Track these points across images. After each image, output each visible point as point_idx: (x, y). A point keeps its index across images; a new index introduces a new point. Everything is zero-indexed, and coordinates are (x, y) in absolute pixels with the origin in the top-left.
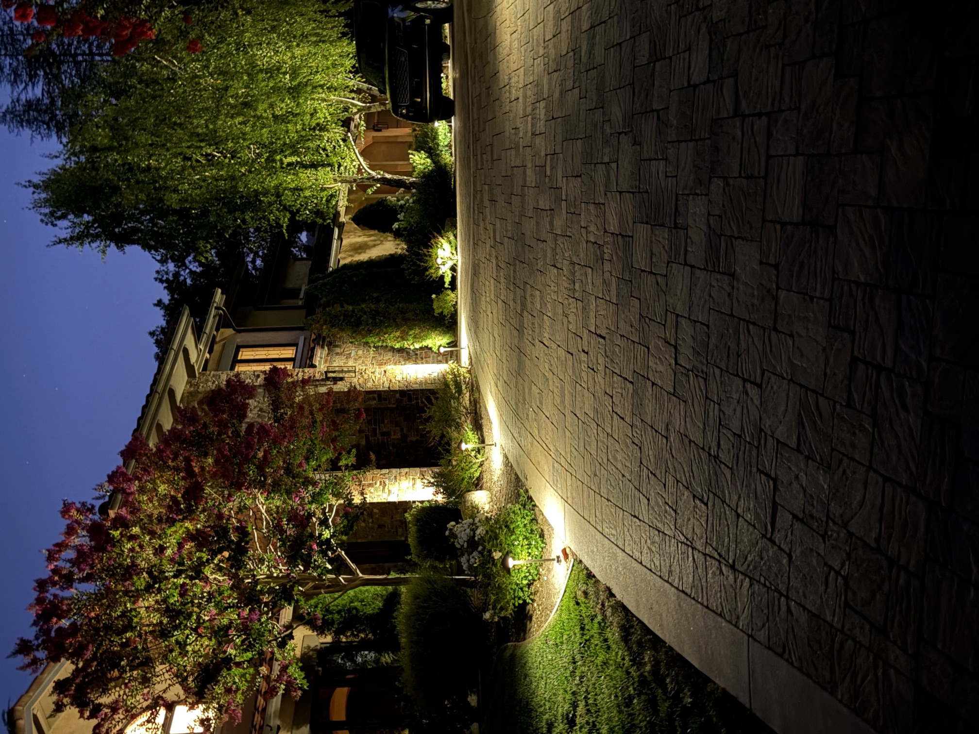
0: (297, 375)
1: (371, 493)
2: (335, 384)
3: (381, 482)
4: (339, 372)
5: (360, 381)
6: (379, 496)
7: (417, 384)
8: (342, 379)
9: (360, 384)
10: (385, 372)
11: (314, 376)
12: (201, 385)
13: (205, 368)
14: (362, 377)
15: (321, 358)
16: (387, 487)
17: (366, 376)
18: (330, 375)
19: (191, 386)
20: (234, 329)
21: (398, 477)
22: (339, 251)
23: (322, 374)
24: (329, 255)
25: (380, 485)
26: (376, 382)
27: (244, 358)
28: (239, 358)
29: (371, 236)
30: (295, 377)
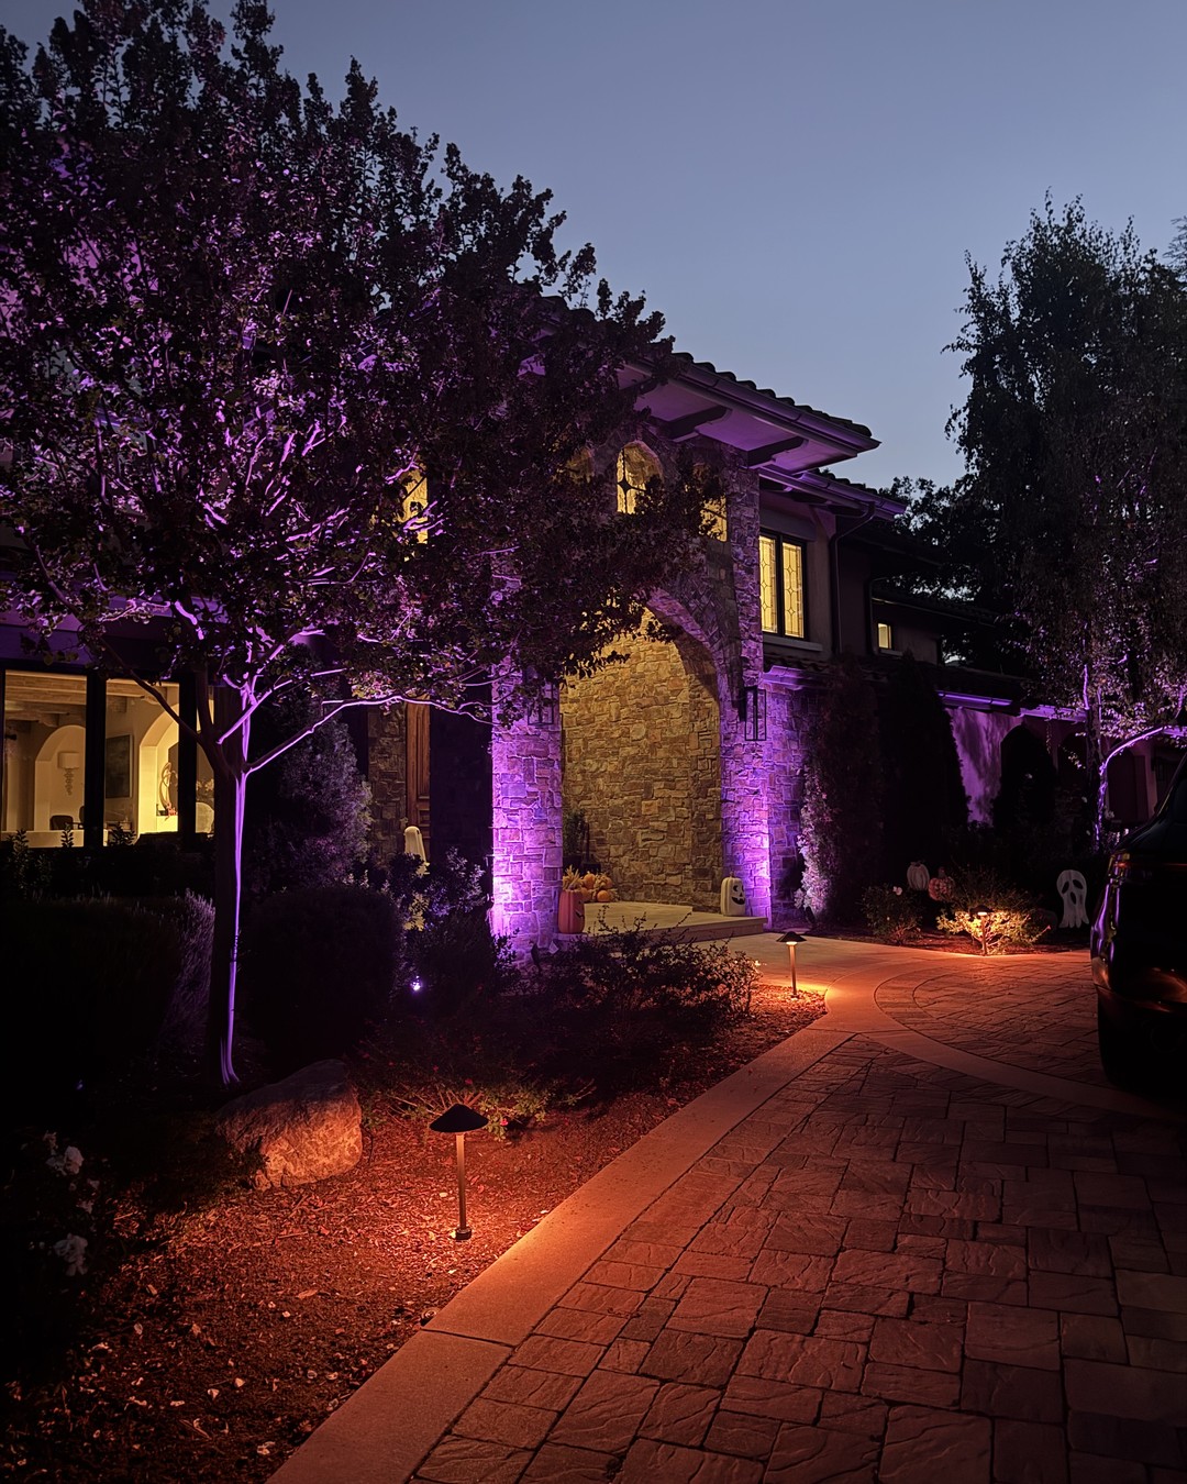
0: (751, 638)
1: (513, 776)
2: (734, 704)
3: (536, 793)
4: (756, 711)
5: (738, 749)
6: (505, 791)
7: (733, 852)
8: (743, 717)
9: (732, 748)
10: (756, 793)
11: (749, 668)
12: (735, 474)
13: (765, 484)
14: (747, 752)
15: (782, 679)
16: (524, 806)
17: (747, 758)
18: (750, 695)
19: (732, 456)
20: (834, 537)
21: (544, 827)
22: (968, 706)
23: (752, 681)
24: (964, 692)
25: (529, 793)
26: (737, 777)
27: (785, 552)
28: (784, 544)
29: (993, 758)
30: (746, 635)
